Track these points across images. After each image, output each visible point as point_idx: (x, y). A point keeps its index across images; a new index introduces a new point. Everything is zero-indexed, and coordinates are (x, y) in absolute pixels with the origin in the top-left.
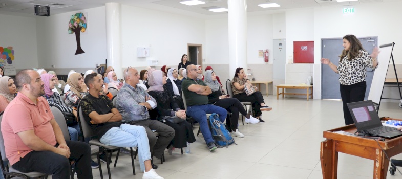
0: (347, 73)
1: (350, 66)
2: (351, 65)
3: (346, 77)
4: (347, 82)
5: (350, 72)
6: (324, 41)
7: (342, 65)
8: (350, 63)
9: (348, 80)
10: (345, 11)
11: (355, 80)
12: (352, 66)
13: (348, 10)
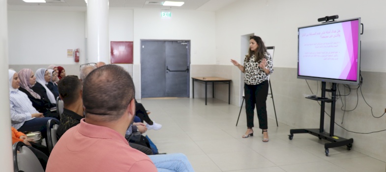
0: (252, 74)
1: (256, 68)
2: (256, 66)
3: (251, 78)
4: (253, 82)
5: (256, 73)
6: (143, 42)
7: (248, 66)
8: (255, 65)
9: (254, 80)
10: (163, 14)
11: (260, 80)
12: (257, 68)
13: (165, 14)
